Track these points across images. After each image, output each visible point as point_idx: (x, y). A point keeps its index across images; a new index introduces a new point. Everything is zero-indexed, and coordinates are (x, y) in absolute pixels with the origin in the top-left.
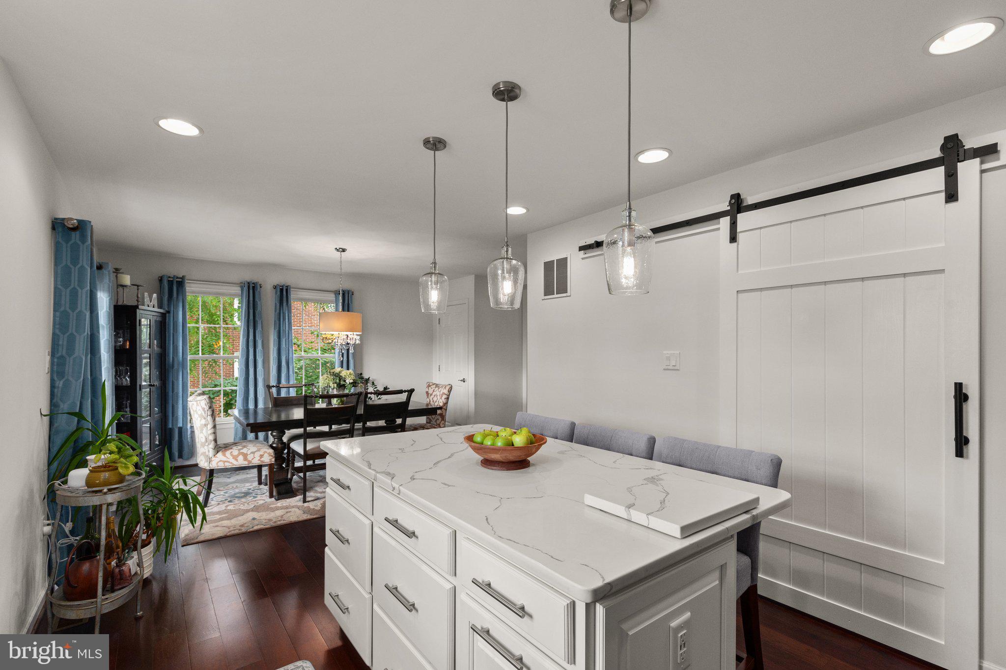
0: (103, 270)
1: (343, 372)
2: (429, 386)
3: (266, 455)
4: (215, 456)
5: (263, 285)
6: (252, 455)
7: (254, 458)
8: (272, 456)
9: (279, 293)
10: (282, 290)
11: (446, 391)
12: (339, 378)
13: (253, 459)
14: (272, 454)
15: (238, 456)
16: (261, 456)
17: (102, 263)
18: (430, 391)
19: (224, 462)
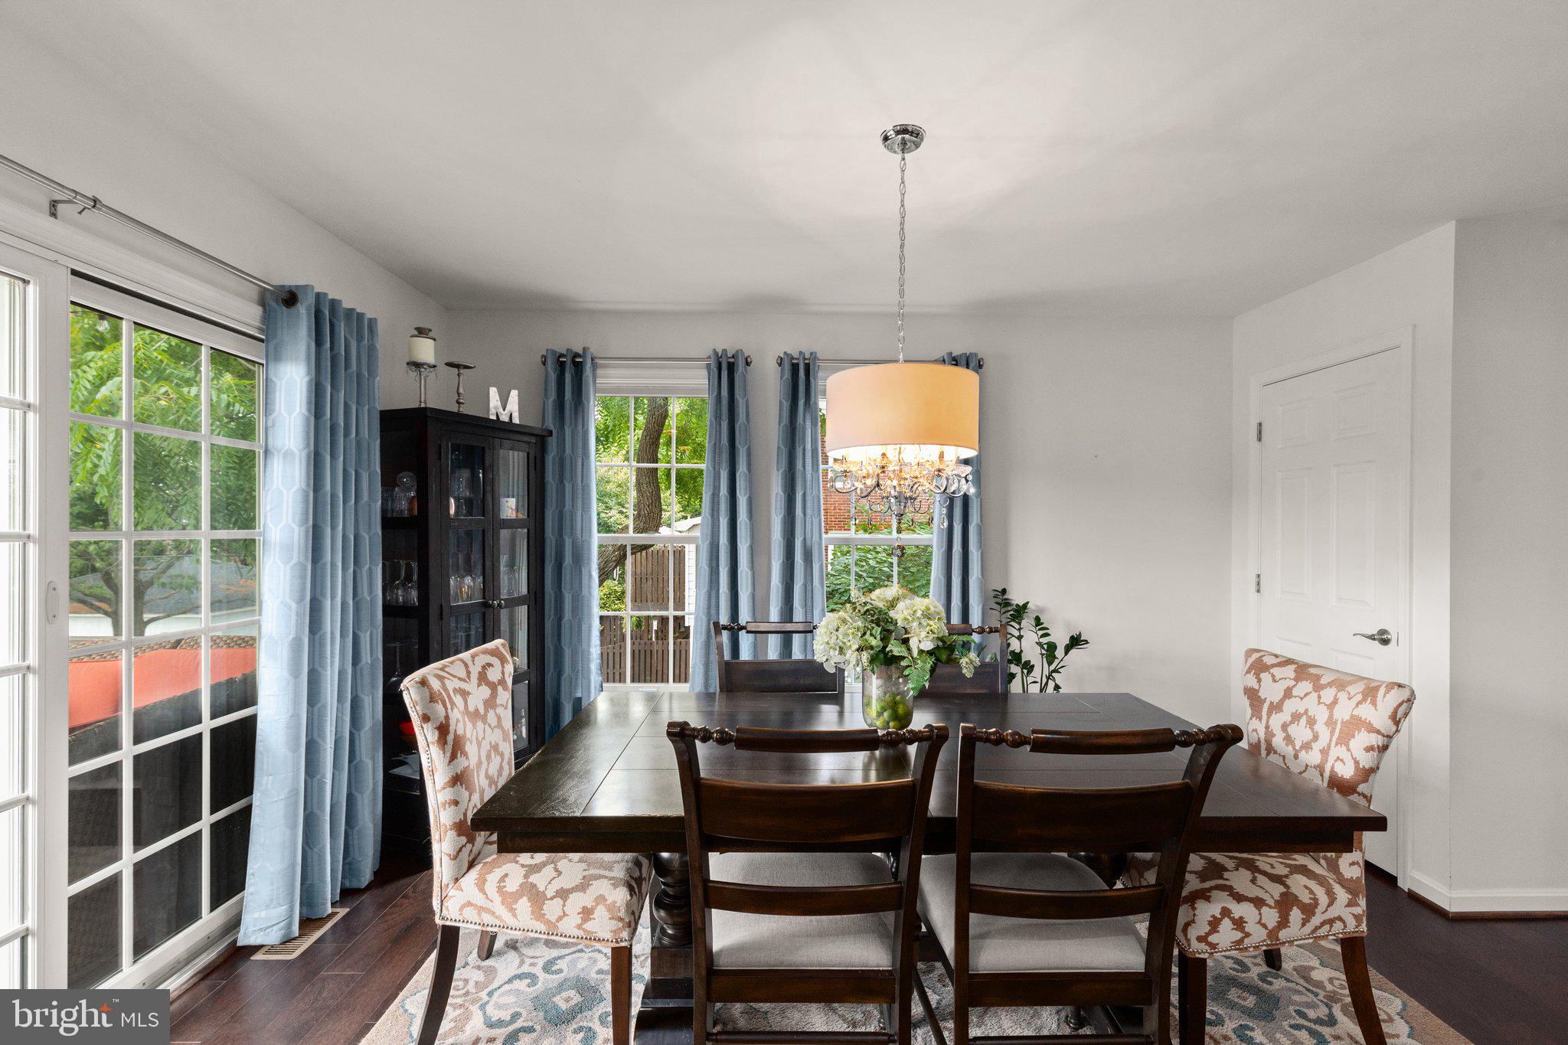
0: (299, 305)
1: (901, 605)
2: (1259, 667)
3: (601, 912)
4: (457, 880)
5: (754, 359)
6: (559, 901)
7: (565, 914)
8: (621, 919)
9: (787, 375)
10: (795, 368)
11: (1378, 715)
12: (884, 630)
13: (560, 919)
14: (622, 914)
15: (516, 896)
16: (587, 913)
17: (297, 286)
18: (1270, 691)
19: (481, 909)
